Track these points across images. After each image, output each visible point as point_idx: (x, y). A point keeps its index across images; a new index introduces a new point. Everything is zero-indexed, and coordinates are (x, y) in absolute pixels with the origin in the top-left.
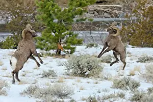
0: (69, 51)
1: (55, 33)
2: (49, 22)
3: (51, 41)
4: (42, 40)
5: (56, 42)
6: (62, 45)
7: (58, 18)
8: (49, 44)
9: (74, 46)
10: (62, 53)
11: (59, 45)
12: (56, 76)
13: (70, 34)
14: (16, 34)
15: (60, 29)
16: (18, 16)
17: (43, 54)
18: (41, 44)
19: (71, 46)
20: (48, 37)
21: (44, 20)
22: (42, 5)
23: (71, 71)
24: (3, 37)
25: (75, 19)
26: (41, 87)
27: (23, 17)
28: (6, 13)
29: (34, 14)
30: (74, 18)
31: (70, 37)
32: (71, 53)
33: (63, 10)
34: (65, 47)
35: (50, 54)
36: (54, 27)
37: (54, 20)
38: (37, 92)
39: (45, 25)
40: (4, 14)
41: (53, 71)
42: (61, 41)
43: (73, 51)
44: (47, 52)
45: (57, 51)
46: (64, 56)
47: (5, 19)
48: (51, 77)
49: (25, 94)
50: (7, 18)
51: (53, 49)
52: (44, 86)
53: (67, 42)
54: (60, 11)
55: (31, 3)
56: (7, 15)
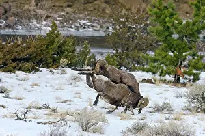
0: (192, 77)
1: (173, 52)
2: (166, 37)
3: (168, 63)
4: (155, 61)
5: (174, 65)
6: (183, 70)
7: (178, 33)
8: (165, 68)
9: (198, 72)
10: (182, 80)
11: (178, 69)
12: (173, 111)
13: (194, 55)
14: (120, 50)
15: (180, 47)
16: (124, 26)
17: (155, 81)
18: (154, 67)
19: (195, 72)
20: (163, 58)
21: (159, 34)
22: (156, 13)
23: (193, 105)
24: (102, 54)
25: (201, 36)
26: (152, 125)
27: (130, 28)
28: (106, 22)
29: (146, 25)
30: (200, 33)
31: (194, 59)
32: (194, 81)
33: (184, 22)
34: (185, 73)
35: (165, 80)
36: (173, 45)
37: (173, 36)
38: (146, 131)
39: (160, 42)
40: (104, 23)
41: (168, 104)
42: (181, 64)
43: (196, 78)
44: (162, 77)
45: (175, 77)
46: (184, 85)
47: (105, 29)
48: (165, 111)
49: (129, 133)
50: (108, 28)
51: (169, 74)
52: (156, 124)
53: (189, 65)
54: (181, 23)
55: (142, 9)
56: (108, 25)
